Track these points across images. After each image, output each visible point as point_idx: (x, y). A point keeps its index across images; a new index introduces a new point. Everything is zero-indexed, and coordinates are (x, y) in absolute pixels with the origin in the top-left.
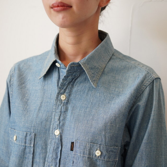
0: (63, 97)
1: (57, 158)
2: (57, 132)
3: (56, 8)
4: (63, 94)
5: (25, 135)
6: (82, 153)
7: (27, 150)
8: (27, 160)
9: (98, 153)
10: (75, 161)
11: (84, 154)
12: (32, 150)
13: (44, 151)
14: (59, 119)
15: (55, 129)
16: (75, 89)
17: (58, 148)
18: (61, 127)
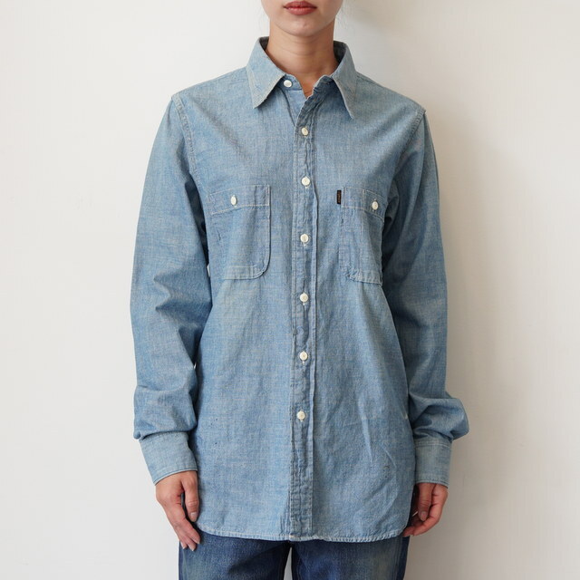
0: (304, 131)
1: (311, 220)
2: (306, 181)
3: (296, 10)
4: (303, 126)
5: (253, 189)
6: (357, 204)
7: (260, 213)
8: (260, 230)
9: (375, 206)
10: (345, 218)
11: (359, 206)
12: (268, 212)
13: (287, 212)
14: (306, 162)
15: (302, 176)
16: (320, 120)
17: (311, 204)
18: (312, 173)
